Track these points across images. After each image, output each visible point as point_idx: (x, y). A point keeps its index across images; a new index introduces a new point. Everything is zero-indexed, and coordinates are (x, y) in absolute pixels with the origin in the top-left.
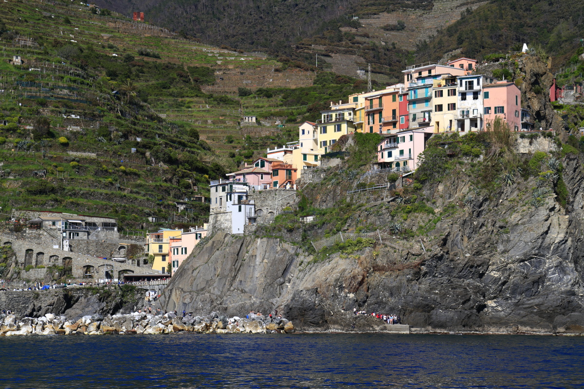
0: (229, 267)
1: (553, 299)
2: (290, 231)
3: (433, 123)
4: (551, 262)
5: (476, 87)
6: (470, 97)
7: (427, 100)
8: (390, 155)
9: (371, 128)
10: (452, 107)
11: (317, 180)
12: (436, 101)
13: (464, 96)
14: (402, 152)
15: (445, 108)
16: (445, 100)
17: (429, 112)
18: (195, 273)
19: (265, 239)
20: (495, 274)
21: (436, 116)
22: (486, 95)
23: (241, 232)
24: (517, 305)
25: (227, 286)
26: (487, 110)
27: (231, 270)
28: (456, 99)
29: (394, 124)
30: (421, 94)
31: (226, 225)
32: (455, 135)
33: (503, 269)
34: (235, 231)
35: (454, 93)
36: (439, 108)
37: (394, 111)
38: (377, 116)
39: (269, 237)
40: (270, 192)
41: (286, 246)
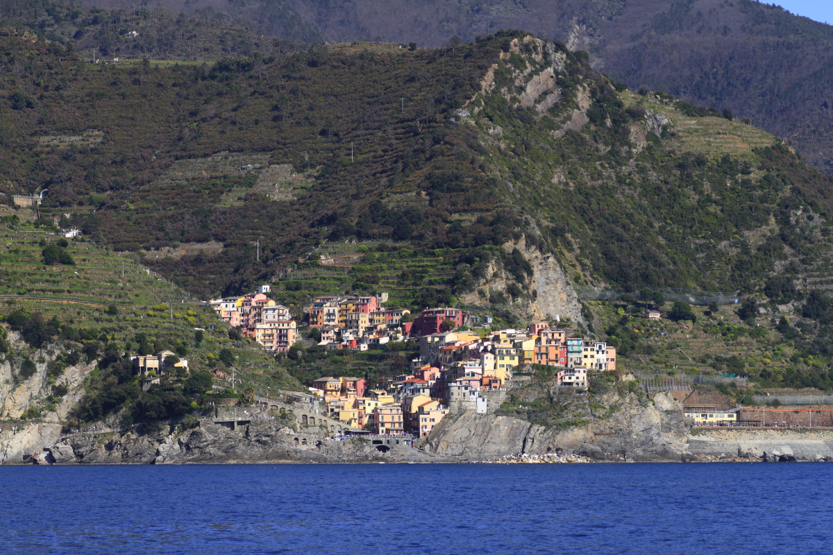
0: (481, 429)
1: (660, 449)
2: (518, 413)
3: (583, 364)
4: (654, 431)
5: (603, 349)
6: (600, 353)
7: (580, 352)
8: (570, 378)
9: (540, 362)
10: (592, 356)
11: (516, 387)
12: (584, 353)
13: (598, 352)
14: (577, 378)
15: (589, 356)
16: (589, 353)
17: (580, 358)
18: (455, 433)
19: (505, 417)
20: (635, 437)
21: (584, 360)
22: (607, 353)
23: (485, 412)
24: (644, 450)
25: (482, 440)
26: (607, 359)
27: (483, 432)
28: (594, 353)
29: (557, 361)
30: (576, 349)
31: (471, 408)
32: (598, 371)
33: (637, 435)
34: (479, 411)
35: (592, 350)
36: (586, 356)
37: (556, 355)
38: (544, 356)
39: (507, 416)
40: (495, 392)
41: (519, 420)
